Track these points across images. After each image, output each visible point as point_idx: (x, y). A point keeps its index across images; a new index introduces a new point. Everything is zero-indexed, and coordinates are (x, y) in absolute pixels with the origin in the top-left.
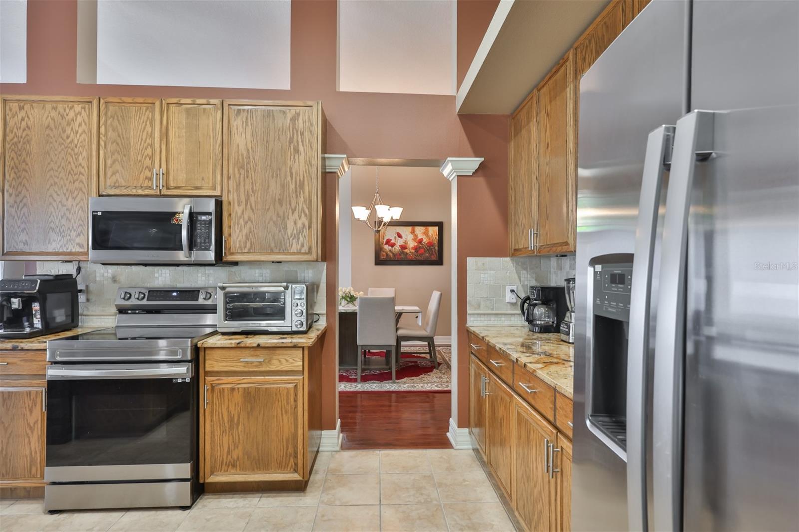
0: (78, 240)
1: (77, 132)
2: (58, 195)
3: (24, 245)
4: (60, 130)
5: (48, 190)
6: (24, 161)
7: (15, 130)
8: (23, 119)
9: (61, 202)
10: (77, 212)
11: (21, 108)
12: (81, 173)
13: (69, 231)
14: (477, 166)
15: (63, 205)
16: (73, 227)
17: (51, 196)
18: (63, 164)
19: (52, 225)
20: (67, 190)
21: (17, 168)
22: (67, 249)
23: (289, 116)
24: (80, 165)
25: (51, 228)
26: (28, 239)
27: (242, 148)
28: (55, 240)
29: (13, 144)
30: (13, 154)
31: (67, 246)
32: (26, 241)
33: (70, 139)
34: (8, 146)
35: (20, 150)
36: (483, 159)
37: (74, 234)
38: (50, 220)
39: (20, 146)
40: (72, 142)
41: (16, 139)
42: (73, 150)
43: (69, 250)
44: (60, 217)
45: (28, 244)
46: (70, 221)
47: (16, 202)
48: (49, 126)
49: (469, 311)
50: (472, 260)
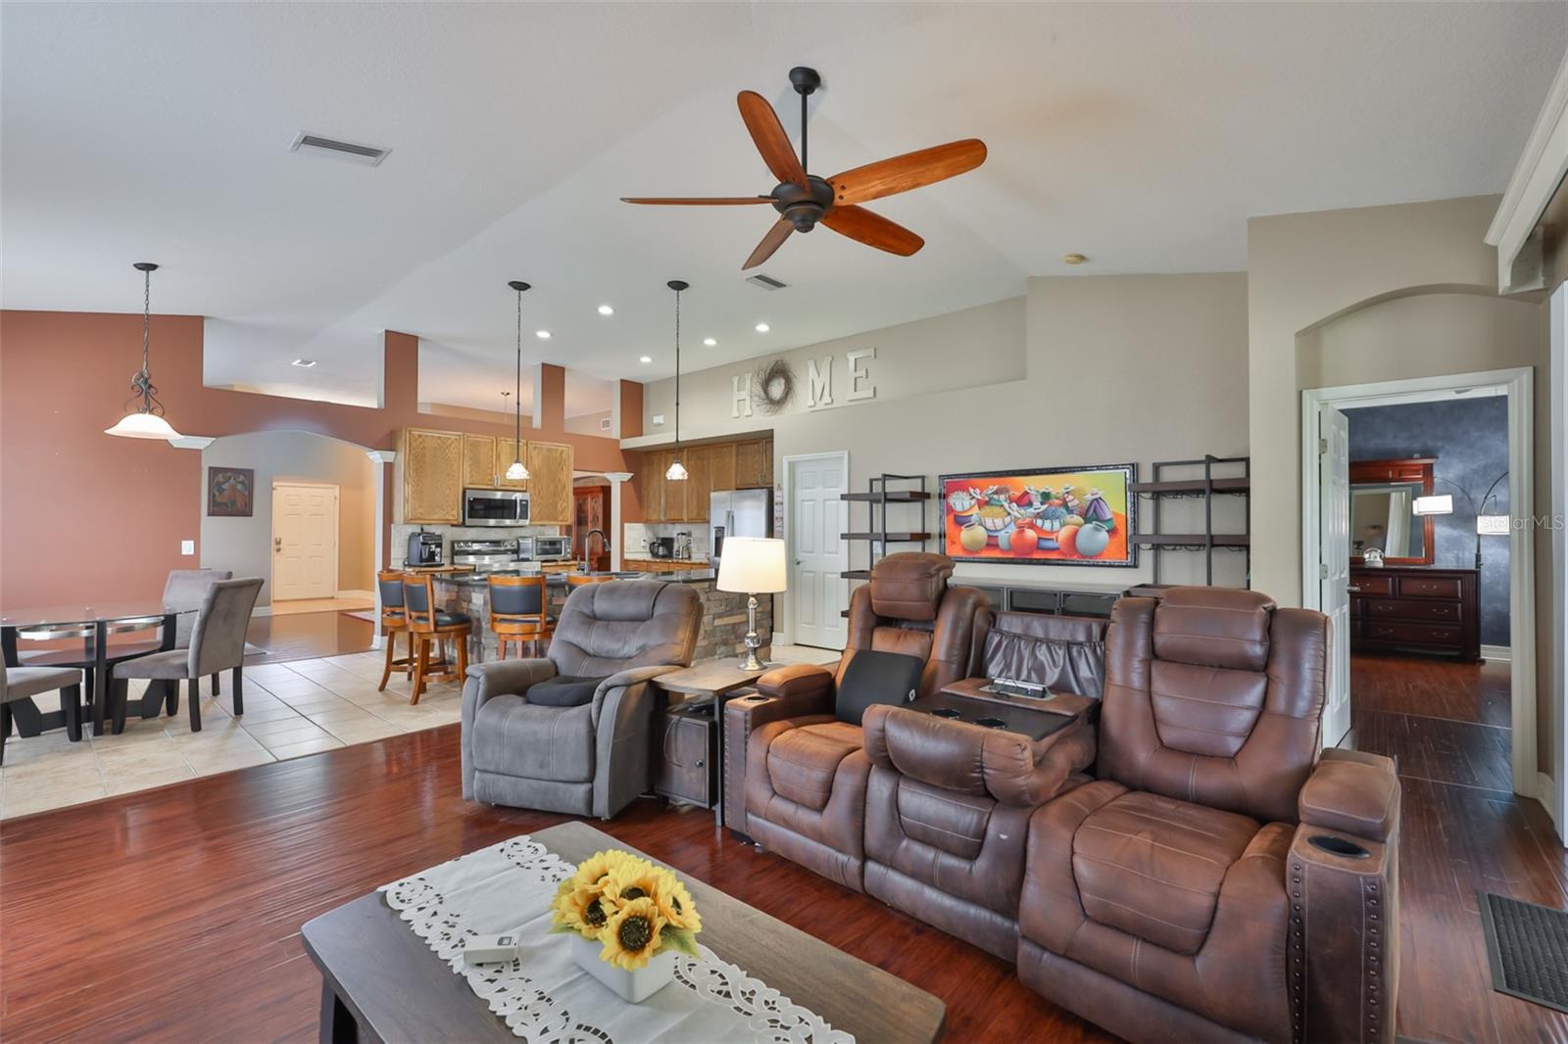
12: (454, 476)
14: (630, 478)
36: (632, 474)
49: (625, 550)
50: (626, 525)
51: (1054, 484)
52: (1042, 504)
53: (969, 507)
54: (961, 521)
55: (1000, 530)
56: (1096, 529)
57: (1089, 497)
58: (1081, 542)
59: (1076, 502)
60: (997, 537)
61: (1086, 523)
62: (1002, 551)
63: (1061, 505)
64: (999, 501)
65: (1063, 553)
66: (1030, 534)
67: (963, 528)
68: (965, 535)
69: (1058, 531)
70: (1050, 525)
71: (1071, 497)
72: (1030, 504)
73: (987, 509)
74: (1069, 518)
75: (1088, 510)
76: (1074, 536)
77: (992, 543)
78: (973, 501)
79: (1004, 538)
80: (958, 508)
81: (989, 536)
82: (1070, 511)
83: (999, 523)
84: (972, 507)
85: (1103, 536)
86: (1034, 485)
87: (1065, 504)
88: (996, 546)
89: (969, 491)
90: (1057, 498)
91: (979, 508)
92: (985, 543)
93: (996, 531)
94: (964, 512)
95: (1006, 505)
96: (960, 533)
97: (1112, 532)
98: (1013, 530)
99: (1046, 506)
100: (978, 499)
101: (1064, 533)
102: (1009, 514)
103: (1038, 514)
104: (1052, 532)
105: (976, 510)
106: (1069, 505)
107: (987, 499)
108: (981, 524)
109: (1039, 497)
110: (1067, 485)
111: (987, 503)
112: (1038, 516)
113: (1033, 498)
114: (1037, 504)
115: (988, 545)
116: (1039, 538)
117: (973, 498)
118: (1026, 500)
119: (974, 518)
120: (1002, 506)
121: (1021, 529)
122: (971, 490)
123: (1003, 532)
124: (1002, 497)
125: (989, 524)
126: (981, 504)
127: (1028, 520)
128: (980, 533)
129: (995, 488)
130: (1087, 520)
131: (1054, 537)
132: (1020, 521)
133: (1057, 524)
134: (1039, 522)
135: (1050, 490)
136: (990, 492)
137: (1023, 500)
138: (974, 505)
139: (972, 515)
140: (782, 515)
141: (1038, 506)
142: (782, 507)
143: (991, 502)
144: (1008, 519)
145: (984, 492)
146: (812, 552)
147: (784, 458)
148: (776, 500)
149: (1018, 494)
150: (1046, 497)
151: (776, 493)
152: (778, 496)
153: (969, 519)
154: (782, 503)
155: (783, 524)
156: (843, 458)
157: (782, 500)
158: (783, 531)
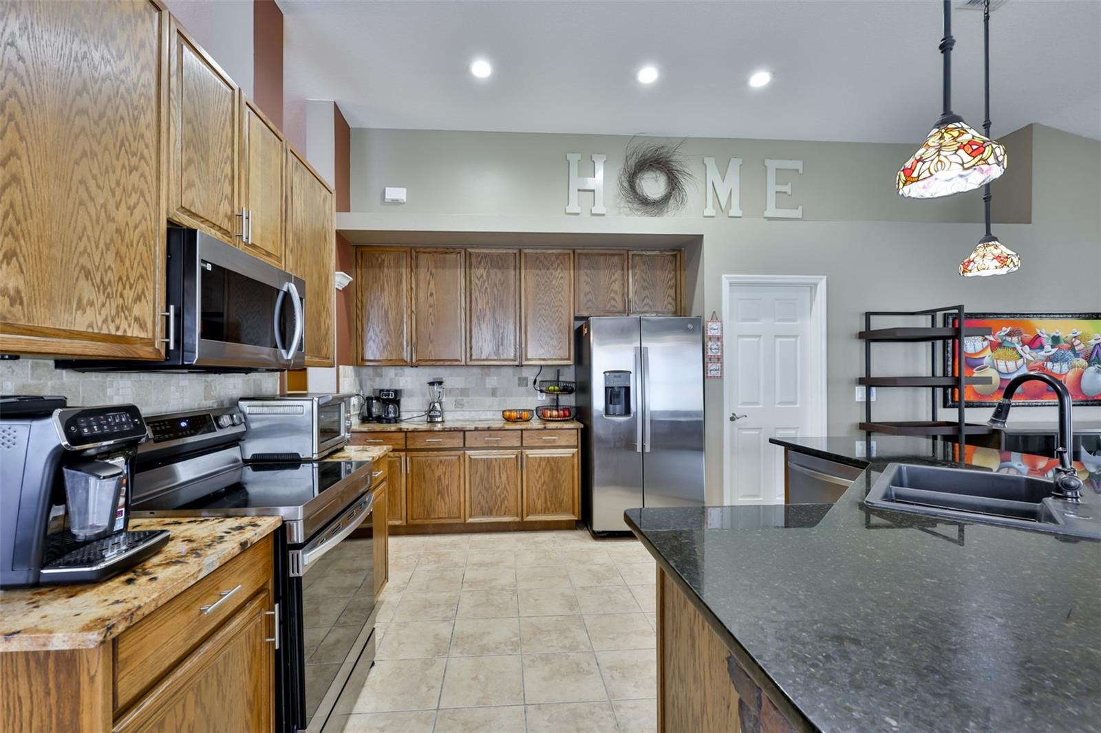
0: (136, 311)
2: (98, 186)
3: (12, 304)
5: (77, 163)
9: (104, 206)
10: (135, 242)
12: (142, 157)
13: (120, 286)
14: (348, 282)
15: (111, 219)
16: (128, 278)
17: (82, 182)
19: (84, 260)
20: (118, 183)
22: (118, 329)
24: (142, 136)
25: (83, 267)
26: (22, 287)
27: (299, 220)
28: (92, 304)
31: (117, 321)
32: (18, 292)
36: (351, 279)
37: (129, 294)
38: (81, 248)
43: (120, 333)
44: (102, 245)
45: (21, 303)
46: (122, 261)
50: (340, 366)
51: (1064, 329)
52: (1053, 347)
53: (981, 349)
54: (972, 363)
55: (1012, 374)
56: (1098, 371)
57: (1093, 342)
58: (1085, 384)
59: (1082, 346)
61: (1090, 366)
63: (1069, 349)
64: (1011, 343)
67: (974, 371)
69: (1066, 374)
70: (1060, 369)
71: (1078, 342)
72: (1042, 347)
73: (1000, 351)
74: (1076, 361)
75: (1091, 354)
76: (1079, 377)
77: (1005, 386)
78: (986, 343)
80: (970, 349)
81: (1001, 379)
82: (1076, 355)
83: (1011, 365)
84: (984, 349)
86: (1045, 328)
87: (1072, 348)
90: (1065, 342)
91: (992, 351)
92: (998, 387)
93: (1008, 374)
94: (976, 354)
95: (1018, 347)
99: (1056, 349)
100: (990, 341)
101: (1071, 375)
102: (1022, 357)
103: (1049, 357)
104: (1061, 375)
105: (988, 351)
106: (1076, 348)
107: (1000, 341)
108: (993, 367)
109: (1050, 341)
110: (1075, 330)
111: (1000, 345)
112: (1051, 359)
113: (1044, 341)
114: (1048, 347)
115: (1000, 388)
117: (986, 339)
118: (1037, 344)
119: (987, 361)
120: (1015, 348)
123: (1016, 375)
124: (1015, 339)
125: (1002, 366)
126: (995, 346)
127: (1039, 363)
128: (993, 376)
129: (1008, 329)
130: (1091, 363)
131: (1063, 379)
132: (1032, 364)
133: (1065, 367)
134: (1049, 365)
135: (1060, 334)
136: (1003, 333)
137: (1034, 343)
138: (987, 347)
139: (984, 357)
140: (719, 354)
141: (1049, 350)
142: (719, 344)
143: (1004, 345)
144: (1020, 362)
145: (998, 333)
146: (757, 403)
147: (724, 276)
148: (710, 333)
149: (1029, 337)
150: (1056, 340)
151: (709, 324)
152: (712, 329)
153: (978, 362)
154: (719, 339)
155: (722, 366)
156: (816, 285)
157: (719, 334)
158: (721, 377)
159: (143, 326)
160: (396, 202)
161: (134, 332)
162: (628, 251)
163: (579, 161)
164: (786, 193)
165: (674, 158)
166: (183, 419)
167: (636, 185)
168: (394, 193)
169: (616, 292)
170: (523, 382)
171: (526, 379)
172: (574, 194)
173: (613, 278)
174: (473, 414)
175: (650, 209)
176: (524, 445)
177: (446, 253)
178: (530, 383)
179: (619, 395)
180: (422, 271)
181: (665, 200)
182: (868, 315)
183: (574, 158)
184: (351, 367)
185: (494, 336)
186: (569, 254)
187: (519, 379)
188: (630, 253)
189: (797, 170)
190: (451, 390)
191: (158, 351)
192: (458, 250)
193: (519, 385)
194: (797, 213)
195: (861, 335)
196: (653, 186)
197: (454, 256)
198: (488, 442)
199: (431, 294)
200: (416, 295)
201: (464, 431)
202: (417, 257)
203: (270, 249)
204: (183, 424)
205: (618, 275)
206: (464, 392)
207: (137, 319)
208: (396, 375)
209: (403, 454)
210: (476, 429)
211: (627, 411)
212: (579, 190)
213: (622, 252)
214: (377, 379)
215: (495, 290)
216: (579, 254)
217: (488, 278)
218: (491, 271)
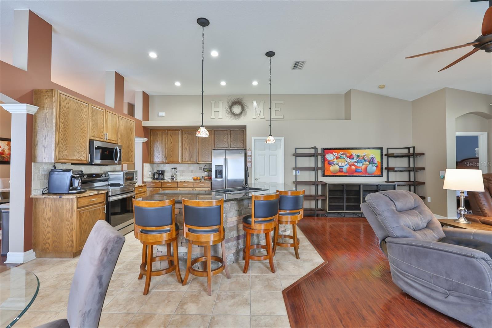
0: (84, 156)
1: (84, 114)
2: (78, 137)
4: (79, 112)
5: (75, 134)
6: (67, 121)
7: (64, 107)
8: (67, 104)
9: (79, 140)
10: (84, 144)
11: (66, 99)
12: (85, 130)
14: (146, 140)
15: (80, 142)
16: (82, 150)
17: (75, 137)
18: (80, 125)
19: (76, 149)
20: (81, 136)
21: (64, 124)
23: (130, 123)
24: (85, 127)
27: (122, 131)
28: (76, 155)
29: (63, 113)
30: (63, 118)
31: (81, 157)
32: (67, 155)
33: (82, 117)
34: (61, 114)
35: (65, 117)
36: (148, 139)
37: (82, 153)
39: (65, 114)
40: (83, 117)
41: (64, 111)
42: (83, 121)
43: (81, 159)
44: (78, 146)
46: (81, 148)
47: (63, 138)
48: (75, 109)
49: (144, 177)
50: (144, 164)
51: (361, 153)
52: (357, 158)
53: (333, 159)
54: (330, 163)
55: (344, 166)
56: (373, 166)
57: (371, 157)
58: (368, 170)
59: (367, 158)
60: (343, 168)
62: (344, 173)
63: (363, 159)
64: (343, 157)
65: (363, 173)
66: (353, 167)
68: (332, 168)
70: (359, 165)
71: (365, 157)
72: (353, 158)
73: (339, 160)
74: (365, 163)
75: (370, 160)
76: (366, 168)
77: (341, 170)
78: (335, 157)
79: (345, 169)
80: (329, 159)
81: (340, 168)
82: (365, 161)
83: (343, 164)
84: (334, 159)
85: (375, 168)
86: (354, 153)
87: (364, 158)
88: (342, 171)
89: (333, 154)
90: (361, 157)
91: (337, 159)
93: (342, 167)
94: (331, 160)
95: (346, 158)
96: (330, 167)
97: (377, 167)
98: (348, 166)
100: (336, 157)
101: (363, 167)
102: (347, 161)
103: (356, 161)
104: (360, 167)
106: (365, 159)
107: (339, 156)
108: (337, 164)
109: (356, 156)
110: (365, 153)
111: (339, 158)
112: (357, 162)
113: (354, 156)
114: (355, 158)
115: (339, 171)
116: (356, 169)
117: (335, 156)
118: (352, 157)
119: (335, 163)
120: (344, 159)
121: (350, 166)
122: (334, 153)
123: (345, 167)
124: (344, 156)
125: (340, 164)
126: (337, 158)
127: (352, 163)
128: (337, 168)
129: (342, 153)
130: (370, 163)
131: (360, 168)
132: (350, 163)
133: (361, 164)
134: (356, 164)
135: (360, 154)
136: (340, 154)
137: (351, 157)
138: (335, 158)
139: (334, 162)
140: (251, 160)
141: (356, 159)
142: (251, 157)
143: (341, 157)
144: (346, 163)
145: (338, 154)
146: (264, 175)
147: (252, 137)
148: (248, 154)
149: (349, 155)
150: (358, 156)
151: (248, 152)
152: (249, 153)
153: (333, 163)
154: (251, 156)
155: (252, 164)
156: (281, 139)
157: (251, 154)
158: (252, 167)
159: (85, 158)
160: (162, 116)
161: (83, 159)
162: (229, 129)
163: (215, 103)
164: (278, 110)
165: (243, 101)
166: (94, 175)
167: (232, 110)
168: (161, 114)
169: (225, 142)
170: (200, 168)
171: (202, 167)
172: (213, 113)
173: (225, 137)
174: (186, 178)
175: (235, 117)
176: (195, 186)
177: (176, 131)
178: (203, 169)
179: (219, 173)
180: (169, 136)
181: (240, 114)
182: (296, 148)
183: (213, 102)
184: (149, 164)
185: (189, 155)
186: (211, 131)
187: (200, 167)
188: (230, 130)
189: (282, 104)
190: (179, 171)
191: (87, 162)
192: (179, 130)
193: (200, 169)
194: (282, 117)
195: (293, 155)
196: (237, 109)
197: (178, 132)
198: (184, 185)
199: (171, 143)
200: (167, 143)
201: (178, 182)
202: (167, 132)
203: (113, 139)
204: (94, 176)
205: (226, 137)
206: (183, 171)
207: (84, 157)
208: (163, 166)
209: (161, 188)
210: (181, 182)
211: (222, 177)
212: (215, 112)
213: (227, 130)
214: (158, 167)
215: (190, 141)
216: (215, 131)
217: (187, 138)
218: (189, 136)
